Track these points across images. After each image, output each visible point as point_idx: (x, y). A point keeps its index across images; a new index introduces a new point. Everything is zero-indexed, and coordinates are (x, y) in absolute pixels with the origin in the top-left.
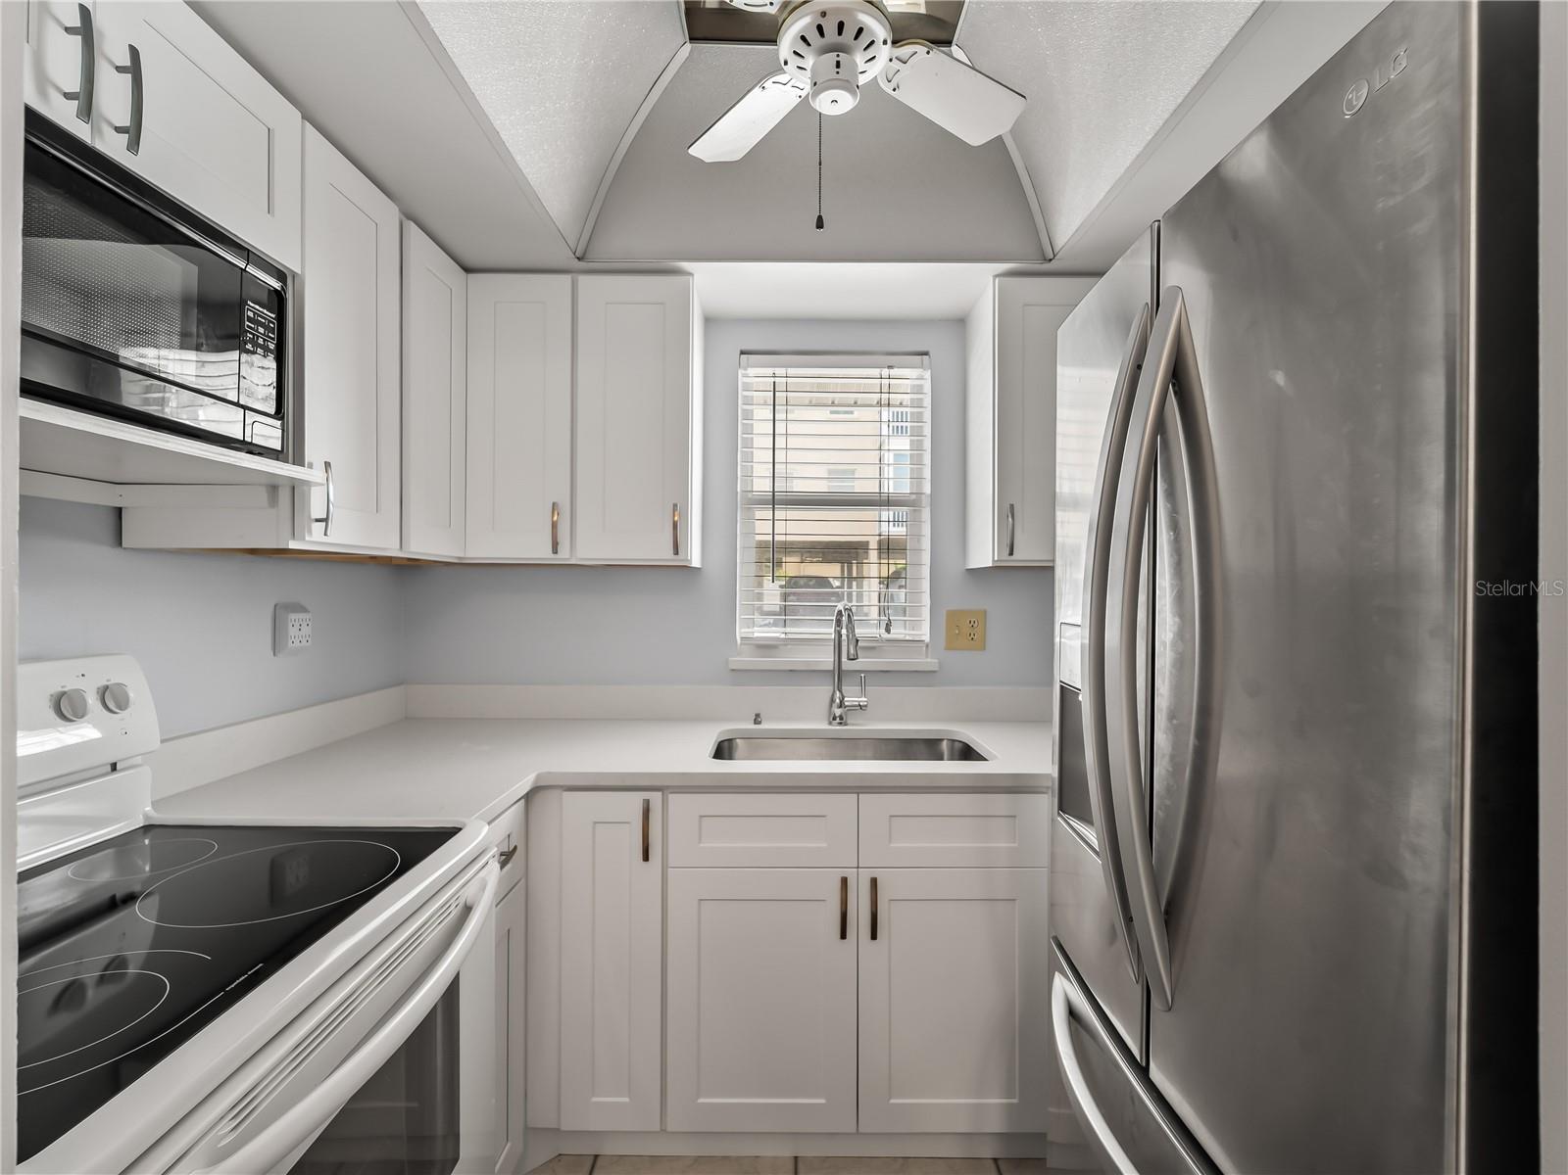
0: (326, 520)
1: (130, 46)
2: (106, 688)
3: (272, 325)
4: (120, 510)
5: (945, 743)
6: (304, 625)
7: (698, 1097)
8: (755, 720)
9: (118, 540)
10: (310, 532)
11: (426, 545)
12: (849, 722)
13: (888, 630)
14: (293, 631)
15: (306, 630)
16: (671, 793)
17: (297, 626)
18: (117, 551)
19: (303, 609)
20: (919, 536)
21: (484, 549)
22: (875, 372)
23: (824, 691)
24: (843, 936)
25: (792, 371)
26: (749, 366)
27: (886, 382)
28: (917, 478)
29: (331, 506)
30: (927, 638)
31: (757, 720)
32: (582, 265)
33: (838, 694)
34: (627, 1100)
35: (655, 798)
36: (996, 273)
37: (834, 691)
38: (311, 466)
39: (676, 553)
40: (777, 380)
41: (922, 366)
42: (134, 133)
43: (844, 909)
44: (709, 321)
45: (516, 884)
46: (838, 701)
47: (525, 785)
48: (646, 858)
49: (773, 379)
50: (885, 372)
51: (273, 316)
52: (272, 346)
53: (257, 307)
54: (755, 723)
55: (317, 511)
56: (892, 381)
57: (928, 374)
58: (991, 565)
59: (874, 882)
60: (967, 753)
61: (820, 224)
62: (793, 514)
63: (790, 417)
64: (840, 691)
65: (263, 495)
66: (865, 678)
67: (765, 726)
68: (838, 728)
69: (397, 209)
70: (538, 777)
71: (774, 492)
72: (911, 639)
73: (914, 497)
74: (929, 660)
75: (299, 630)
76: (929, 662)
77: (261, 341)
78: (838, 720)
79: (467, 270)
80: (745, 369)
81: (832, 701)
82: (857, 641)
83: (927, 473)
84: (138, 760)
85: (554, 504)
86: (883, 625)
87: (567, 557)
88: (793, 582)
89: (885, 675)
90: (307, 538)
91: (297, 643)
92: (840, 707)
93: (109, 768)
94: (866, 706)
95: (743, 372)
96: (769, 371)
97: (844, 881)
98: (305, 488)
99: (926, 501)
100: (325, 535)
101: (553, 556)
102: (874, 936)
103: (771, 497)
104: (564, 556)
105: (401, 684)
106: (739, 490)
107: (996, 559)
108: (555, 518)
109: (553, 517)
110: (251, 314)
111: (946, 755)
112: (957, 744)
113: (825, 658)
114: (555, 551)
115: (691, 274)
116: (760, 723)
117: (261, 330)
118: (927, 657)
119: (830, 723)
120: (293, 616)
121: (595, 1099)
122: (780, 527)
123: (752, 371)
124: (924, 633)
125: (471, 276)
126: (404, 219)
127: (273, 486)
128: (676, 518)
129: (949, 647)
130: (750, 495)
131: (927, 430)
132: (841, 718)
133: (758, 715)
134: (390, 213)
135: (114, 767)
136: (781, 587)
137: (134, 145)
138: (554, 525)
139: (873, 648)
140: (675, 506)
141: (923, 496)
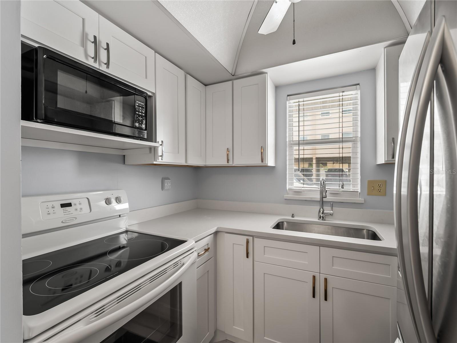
0: (162, 156)
1: (107, 43)
2: (117, 197)
3: (143, 107)
4: (124, 156)
5: (365, 231)
6: (169, 183)
7: (265, 336)
8: (292, 216)
9: (124, 163)
10: (158, 159)
11: (194, 161)
12: (326, 219)
13: (342, 187)
14: (166, 185)
15: (169, 184)
16: (255, 238)
17: (167, 183)
18: (124, 165)
19: (169, 179)
20: (355, 153)
21: (211, 162)
22: (337, 95)
23: (316, 208)
24: (314, 296)
25: (305, 99)
26: (290, 100)
27: (341, 97)
28: (355, 131)
29: (163, 152)
30: (359, 191)
31: (293, 216)
32: (234, 77)
33: (322, 209)
34: (243, 330)
35: (251, 239)
36: (385, 46)
37: (320, 209)
38: (158, 142)
39: (262, 162)
40: (300, 103)
41: (356, 89)
42: (108, 64)
43: (314, 286)
44: (277, 88)
45: (211, 258)
46: (321, 211)
47: (214, 230)
48: (247, 257)
49: (298, 103)
50: (341, 94)
51: (144, 104)
52: (144, 112)
53: (139, 102)
54: (292, 217)
55: (160, 154)
56: (344, 97)
57: (359, 92)
58: (384, 163)
59: (326, 280)
60: (374, 236)
61: (294, 43)
62: (306, 147)
63: (305, 115)
64: (323, 208)
65: (148, 150)
66: (332, 204)
67: (295, 218)
68: (322, 221)
69: (183, 72)
70: (218, 228)
71: (299, 141)
72: (353, 191)
73: (354, 138)
74: (360, 199)
75: (168, 184)
76: (360, 200)
77: (140, 111)
78: (322, 219)
79: (206, 85)
80: (289, 101)
81: (320, 211)
82: (326, 191)
83: (359, 129)
84: (126, 215)
85: (227, 148)
86: (341, 186)
87: (232, 164)
88: (330, 170)
89: (342, 204)
90: (158, 161)
91: (167, 188)
92: (323, 214)
93: (119, 216)
94: (333, 214)
95: (289, 102)
96: (297, 100)
97: (314, 277)
98: (157, 148)
99: (359, 139)
100: (162, 160)
101: (228, 164)
102: (326, 299)
103: (298, 142)
104: (231, 163)
105: (196, 199)
106: (287, 140)
107: (386, 160)
108: (228, 153)
109: (227, 152)
110: (137, 104)
111: (366, 237)
112: (370, 232)
113: (318, 197)
114: (228, 162)
115: (267, 73)
116: (294, 217)
117: (140, 108)
118: (360, 198)
119: (319, 219)
120: (166, 181)
121: (234, 327)
122: (301, 152)
123: (292, 101)
124: (358, 189)
125: (207, 86)
126: (186, 74)
127: (150, 148)
128: (262, 151)
129: (369, 194)
130: (292, 142)
131: (359, 113)
132: (323, 218)
133: (293, 215)
134: (182, 73)
135: (120, 216)
136: (326, 172)
137: (108, 67)
138: (228, 155)
139: (338, 194)
140: (262, 147)
141: (358, 137)
